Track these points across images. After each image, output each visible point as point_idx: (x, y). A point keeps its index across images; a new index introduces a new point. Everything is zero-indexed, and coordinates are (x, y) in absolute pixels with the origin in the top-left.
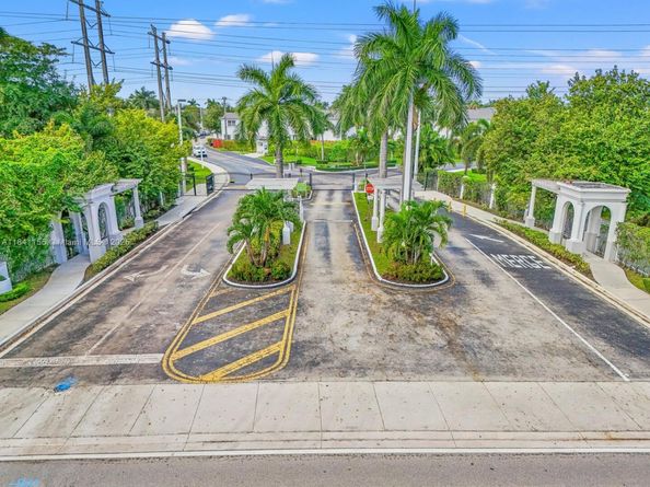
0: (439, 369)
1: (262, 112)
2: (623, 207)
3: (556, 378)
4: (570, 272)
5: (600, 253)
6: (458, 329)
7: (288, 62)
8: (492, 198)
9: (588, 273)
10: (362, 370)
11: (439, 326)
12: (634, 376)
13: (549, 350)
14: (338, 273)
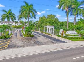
0: (33, 45)
1: (6, 16)
2: (54, 28)
3: (49, 44)
4: (49, 35)
5: (52, 34)
6: (36, 41)
7: (10, 10)
8: (40, 30)
9: (51, 35)
10: (21, 47)
11: (33, 41)
12: (58, 43)
13: (48, 42)
14: (18, 37)
